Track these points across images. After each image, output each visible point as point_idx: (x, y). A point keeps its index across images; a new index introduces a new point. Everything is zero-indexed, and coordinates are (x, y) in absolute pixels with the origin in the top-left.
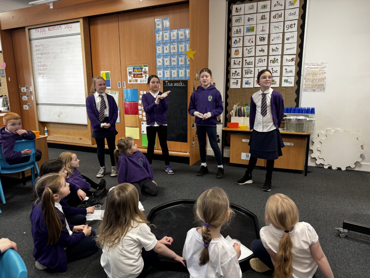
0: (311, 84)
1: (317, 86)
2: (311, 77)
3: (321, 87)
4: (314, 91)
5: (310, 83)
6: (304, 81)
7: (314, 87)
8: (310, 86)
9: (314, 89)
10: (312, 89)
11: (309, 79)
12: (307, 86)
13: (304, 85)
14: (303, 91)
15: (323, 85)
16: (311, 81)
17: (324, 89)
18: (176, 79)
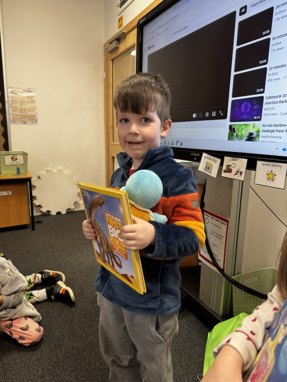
0: (20, 114)
1: (28, 118)
2: (18, 105)
3: (33, 119)
4: (25, 123)
5: (18, 113)
6: (11, 109)
7: (23, 118)
8: (19, 117)
9: (24, 120)
10: (22, 120)
11: (16, 108)
12: (16, 116)
13: (11, 114)
14: (11, 122)
15: (34, 116)
16: (19, 110)
17: (36, 121)
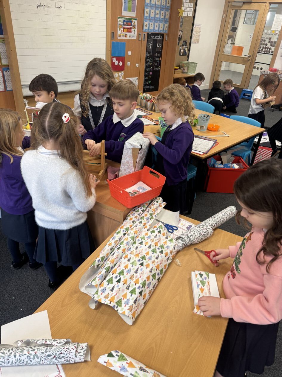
18: (157, 32)
